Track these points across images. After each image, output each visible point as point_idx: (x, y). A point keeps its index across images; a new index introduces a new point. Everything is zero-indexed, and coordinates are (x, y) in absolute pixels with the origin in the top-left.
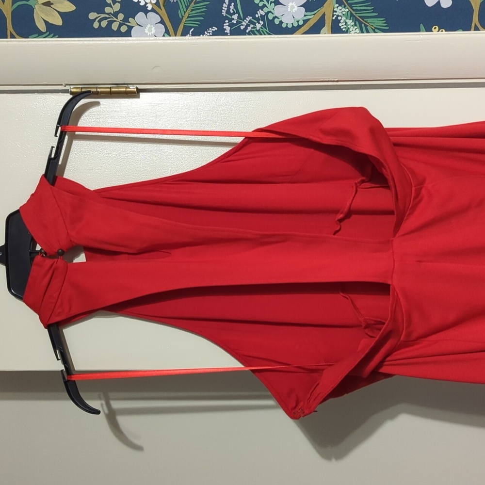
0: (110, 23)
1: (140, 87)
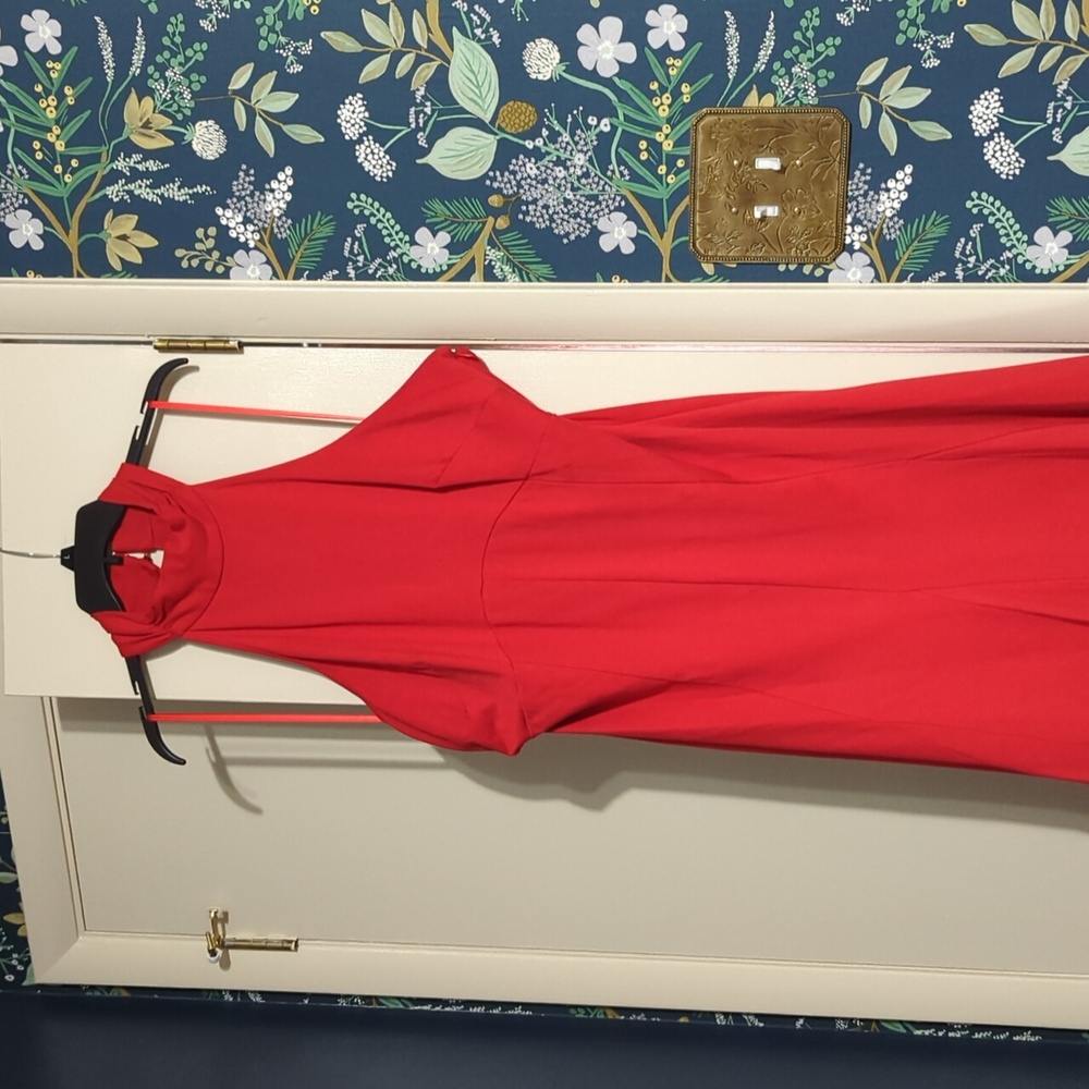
0: (203, 262)
1: (244, 340)
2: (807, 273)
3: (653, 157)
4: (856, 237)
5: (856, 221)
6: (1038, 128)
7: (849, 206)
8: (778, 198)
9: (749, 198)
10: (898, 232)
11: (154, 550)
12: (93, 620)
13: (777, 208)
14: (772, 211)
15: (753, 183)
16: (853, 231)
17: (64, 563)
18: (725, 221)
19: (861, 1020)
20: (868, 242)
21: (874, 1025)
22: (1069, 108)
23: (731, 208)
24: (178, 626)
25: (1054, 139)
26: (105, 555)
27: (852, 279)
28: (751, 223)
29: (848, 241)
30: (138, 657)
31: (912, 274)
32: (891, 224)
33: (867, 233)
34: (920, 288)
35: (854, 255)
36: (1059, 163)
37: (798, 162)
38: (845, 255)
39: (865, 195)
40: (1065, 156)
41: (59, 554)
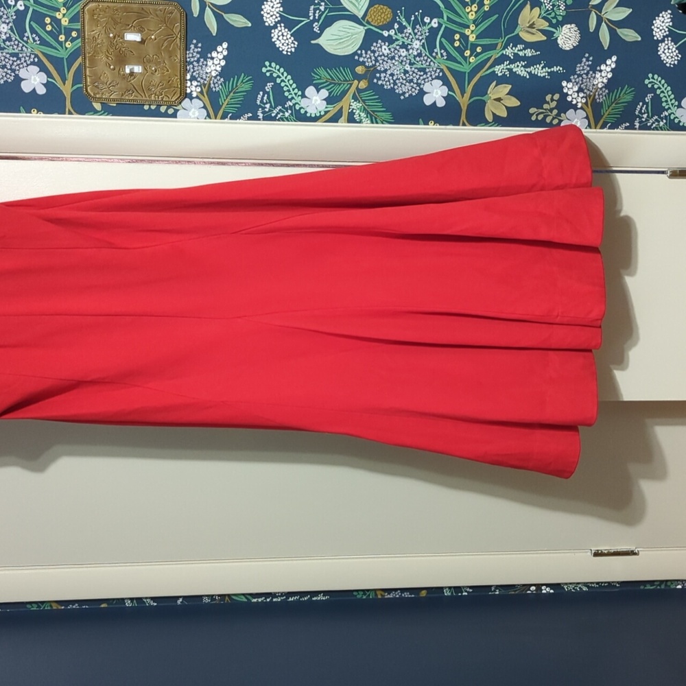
2: (163, 111)
3: (55, 29)
4: (193, 89)
5: (193, 78)
6: (305, 22)
7: (188, 68)
8: (142, 61)
9: (121, 60)
10: (220, 87)
13: (140, 67)
14: (138, 69)
15: (123, 49)
16: (192, 85)
18: (107, 75)
19: (219, 595)
20: (201, 92)
21: (227, 598)
22: (323, 10)
23: (110, 66)
25: (315, 30)
27: (193, 116)
28: (124, 77)
29: (188, 91)
31: (230, 115)
32: (216, 81)
33: (200, 86)
34: (236, 123)
35: (193, 101)
36: (318, 45)
37: (153, 37)
38: (187, 100)
39: (198, 61)
40: (322, 41)
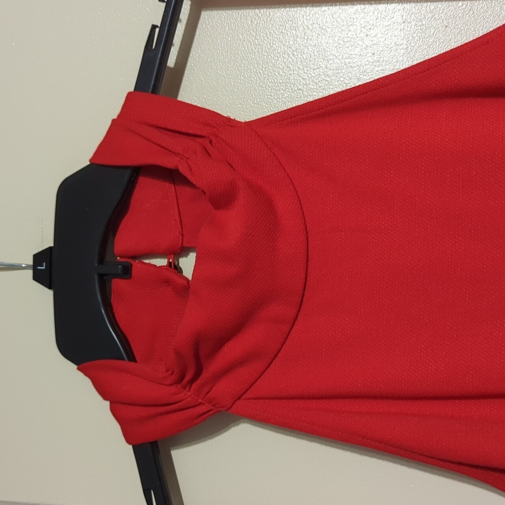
11: (183, 251)
12: (80, 375)
17: (37, 277)
24: (224, 388)
26: (101, 261)
30: (154, 445)
41: (31, 262)
